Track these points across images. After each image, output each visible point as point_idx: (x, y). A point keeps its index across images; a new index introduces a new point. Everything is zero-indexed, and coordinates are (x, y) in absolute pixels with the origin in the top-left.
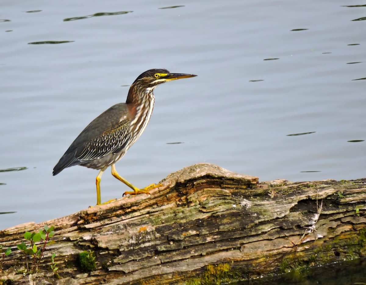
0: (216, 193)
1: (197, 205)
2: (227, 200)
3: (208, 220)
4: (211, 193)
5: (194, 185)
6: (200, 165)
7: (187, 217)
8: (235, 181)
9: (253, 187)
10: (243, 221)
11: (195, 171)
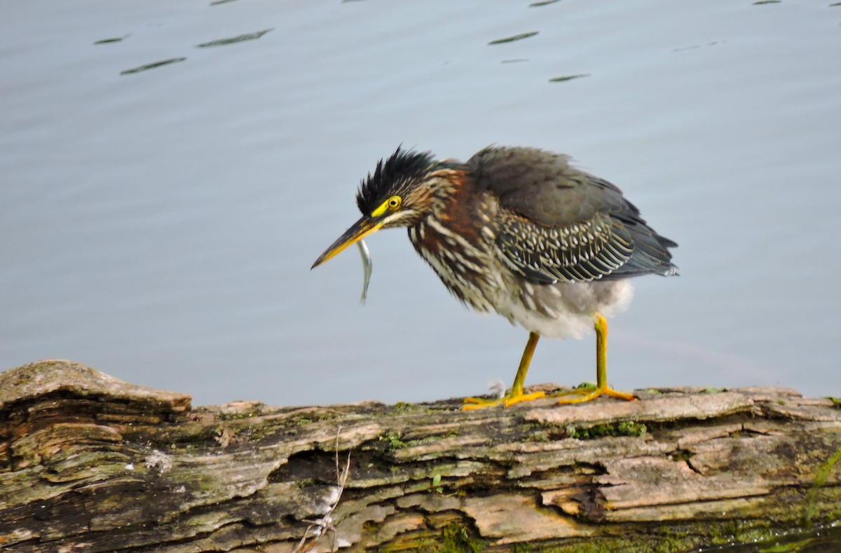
0: (84, 436)
1: (34, 466)
2: (112, 453)
3: (63, 504)
4: (72, 435)
5: (27, 415)
6: (43, 363)
7: (9, 495)
8: (131, 404)
9: (178, 419)
10: (152, 505)
11: (32, 380)
